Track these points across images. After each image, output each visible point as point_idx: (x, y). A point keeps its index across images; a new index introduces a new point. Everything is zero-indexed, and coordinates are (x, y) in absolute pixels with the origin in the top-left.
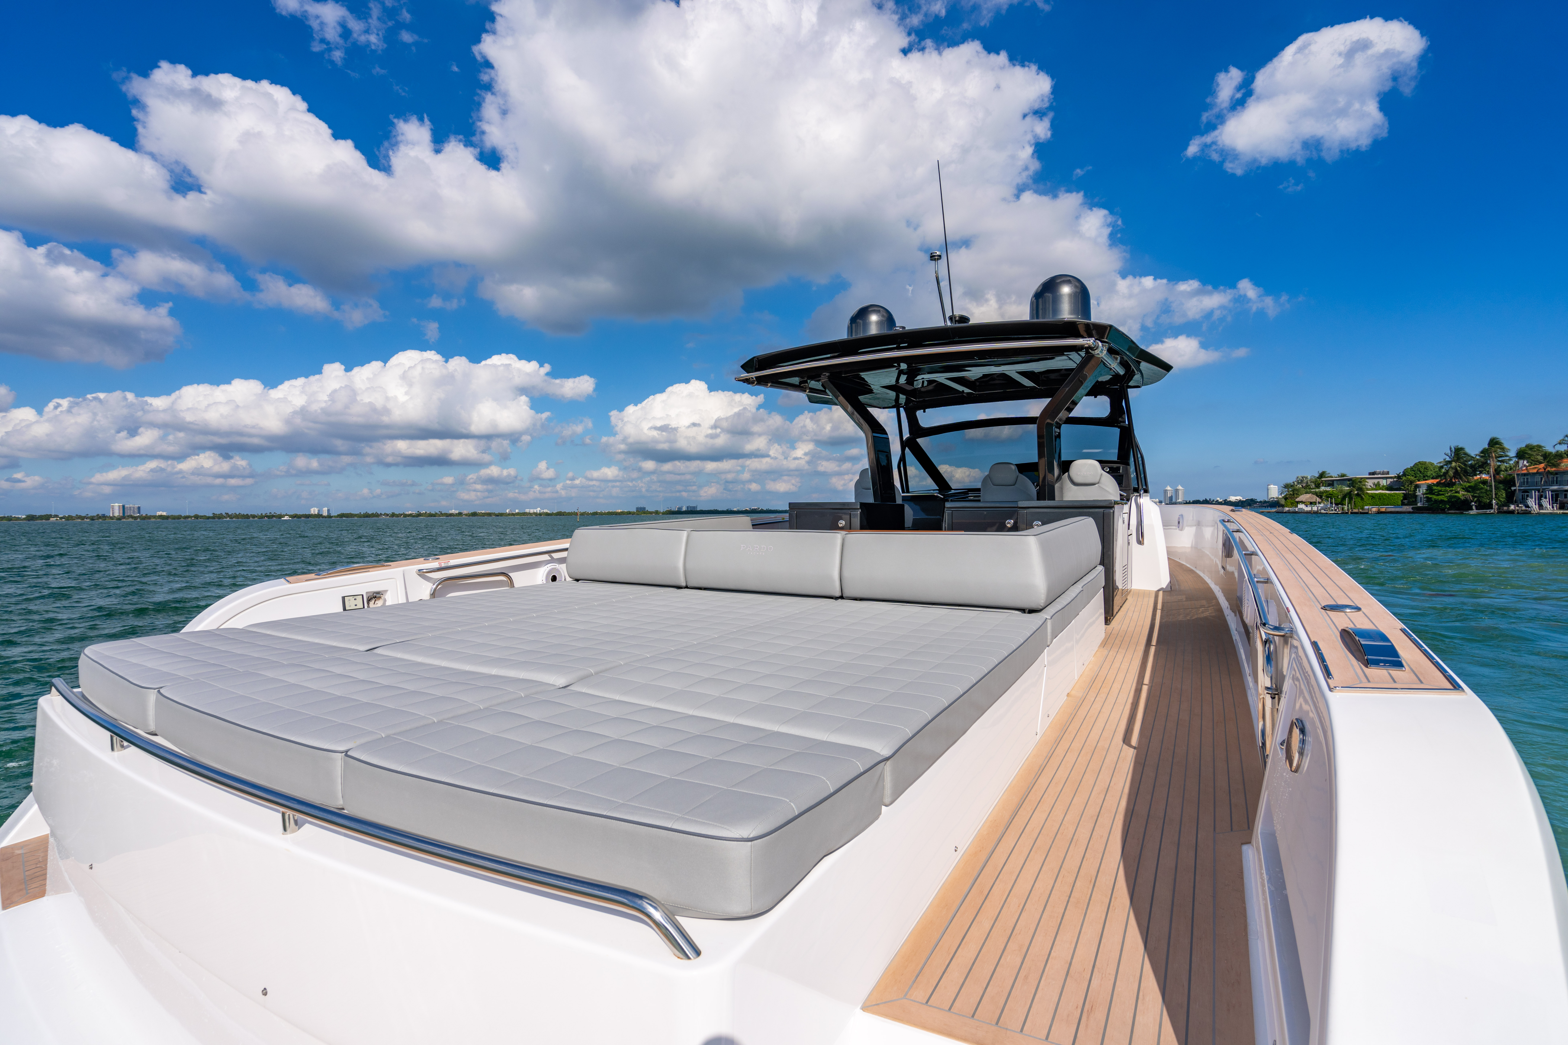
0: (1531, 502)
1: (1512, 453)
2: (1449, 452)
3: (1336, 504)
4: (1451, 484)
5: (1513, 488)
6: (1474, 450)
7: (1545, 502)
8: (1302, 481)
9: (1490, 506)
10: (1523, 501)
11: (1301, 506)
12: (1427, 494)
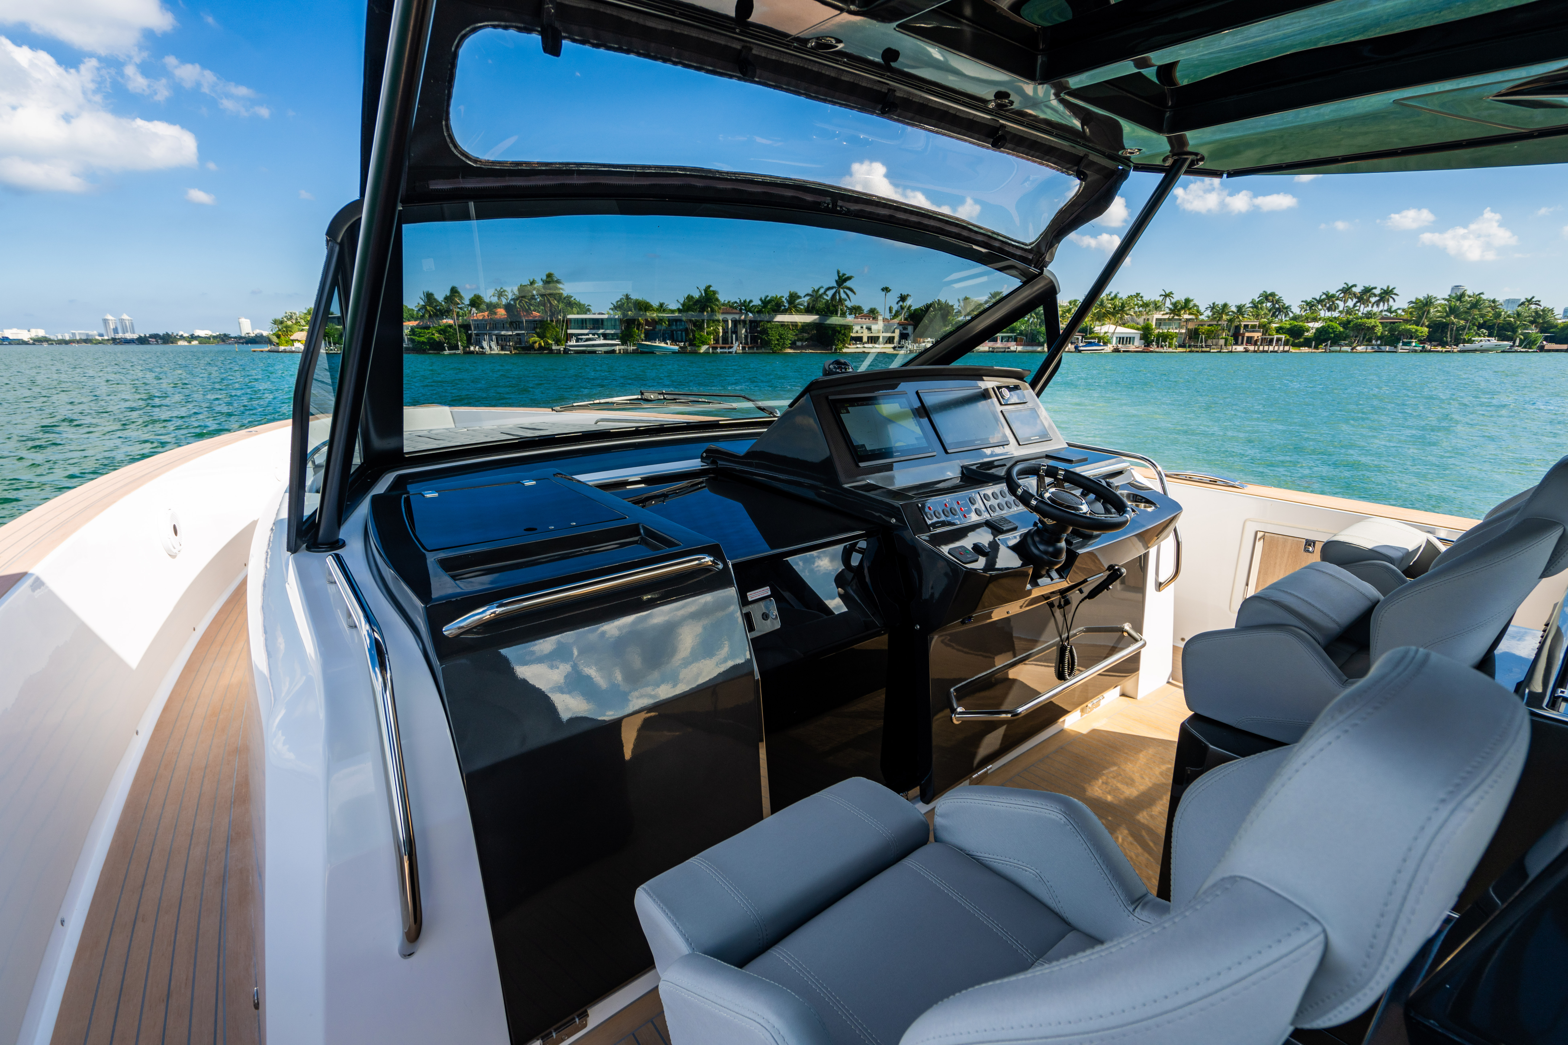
0: (485, 344)
1: (467, 302)
2: (422, 296)
4: (426, 327)
5: (469, 332)
6: (440, 297)
7: (493, 344)
8: (290, 317)
9: (457, 348)
10: (478, 343)
11: (297, 345)
12: (410, 335)
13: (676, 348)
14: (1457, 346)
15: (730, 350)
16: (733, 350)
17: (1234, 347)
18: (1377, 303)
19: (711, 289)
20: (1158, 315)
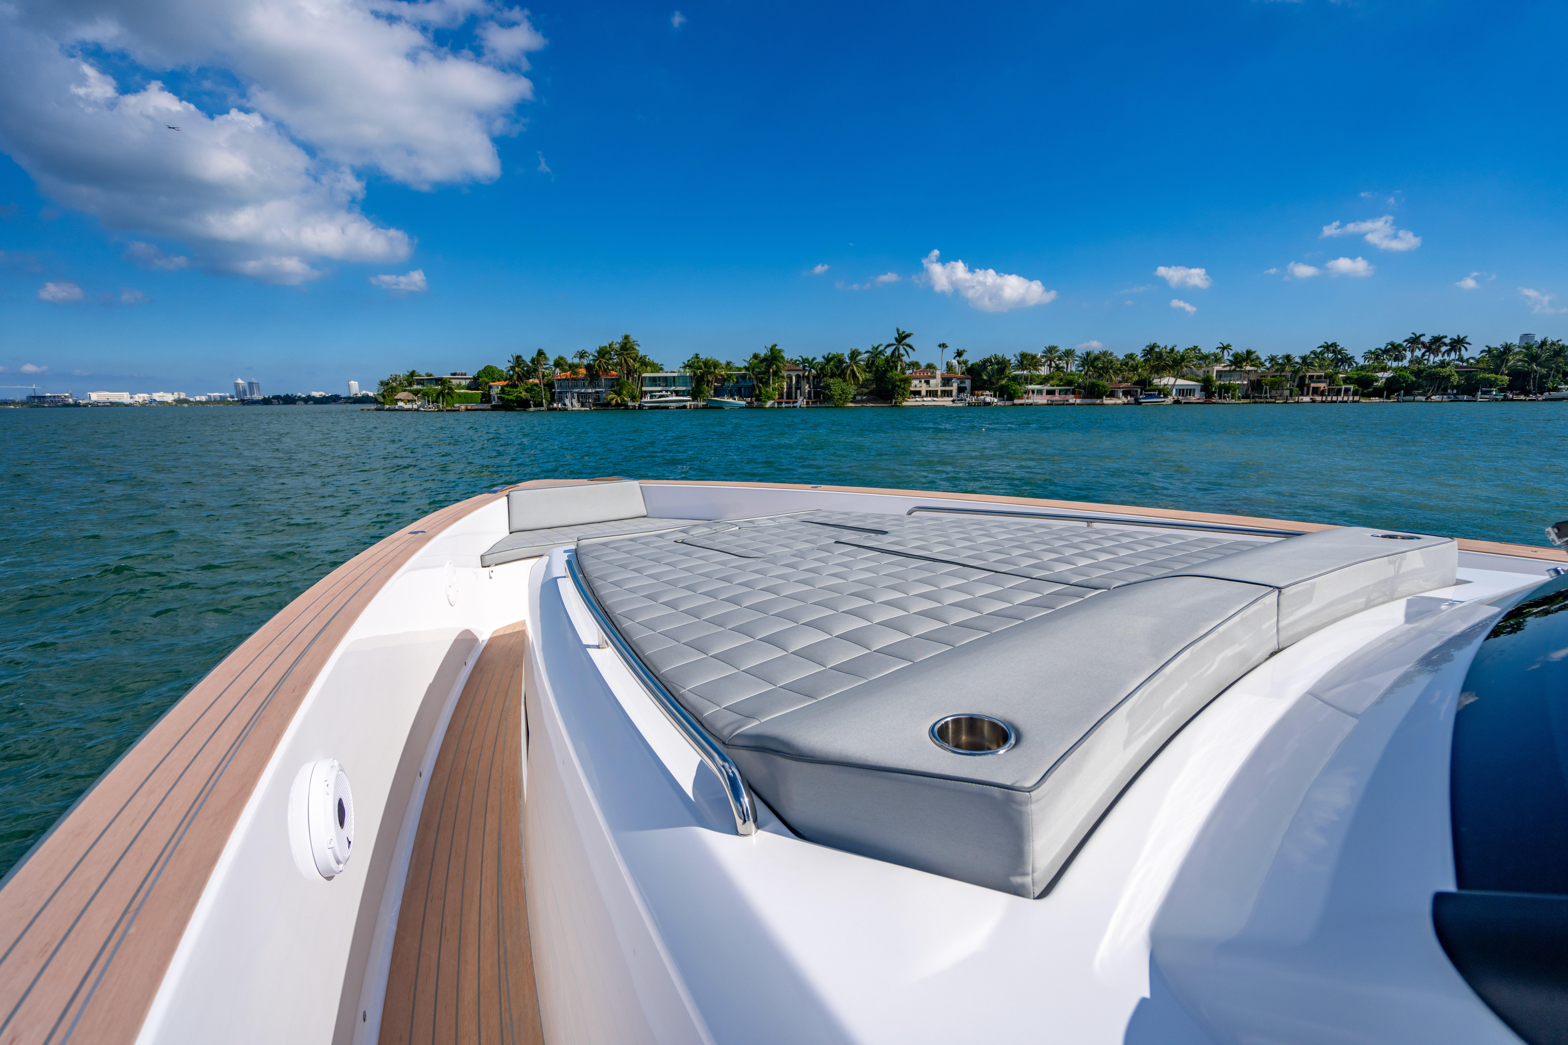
0: (567, 402)
1: (551, 363)
2: (511, 359)
3: (433, 402)
4: (515, 386)
5: (553, 390)
6: (527, 359)
7: (575, 401)
8: (396, 379)
9: (541, 405)
10: (561, 400)
11: (400, 404)
12: (500, 394)
13: (743, 403)
14: (1542, 394)
15: (795, 405)
16: (798, 404)
17: (1300, 398)
18: (1448, 352)
19: (777, 348)
20: (1218, 368)
